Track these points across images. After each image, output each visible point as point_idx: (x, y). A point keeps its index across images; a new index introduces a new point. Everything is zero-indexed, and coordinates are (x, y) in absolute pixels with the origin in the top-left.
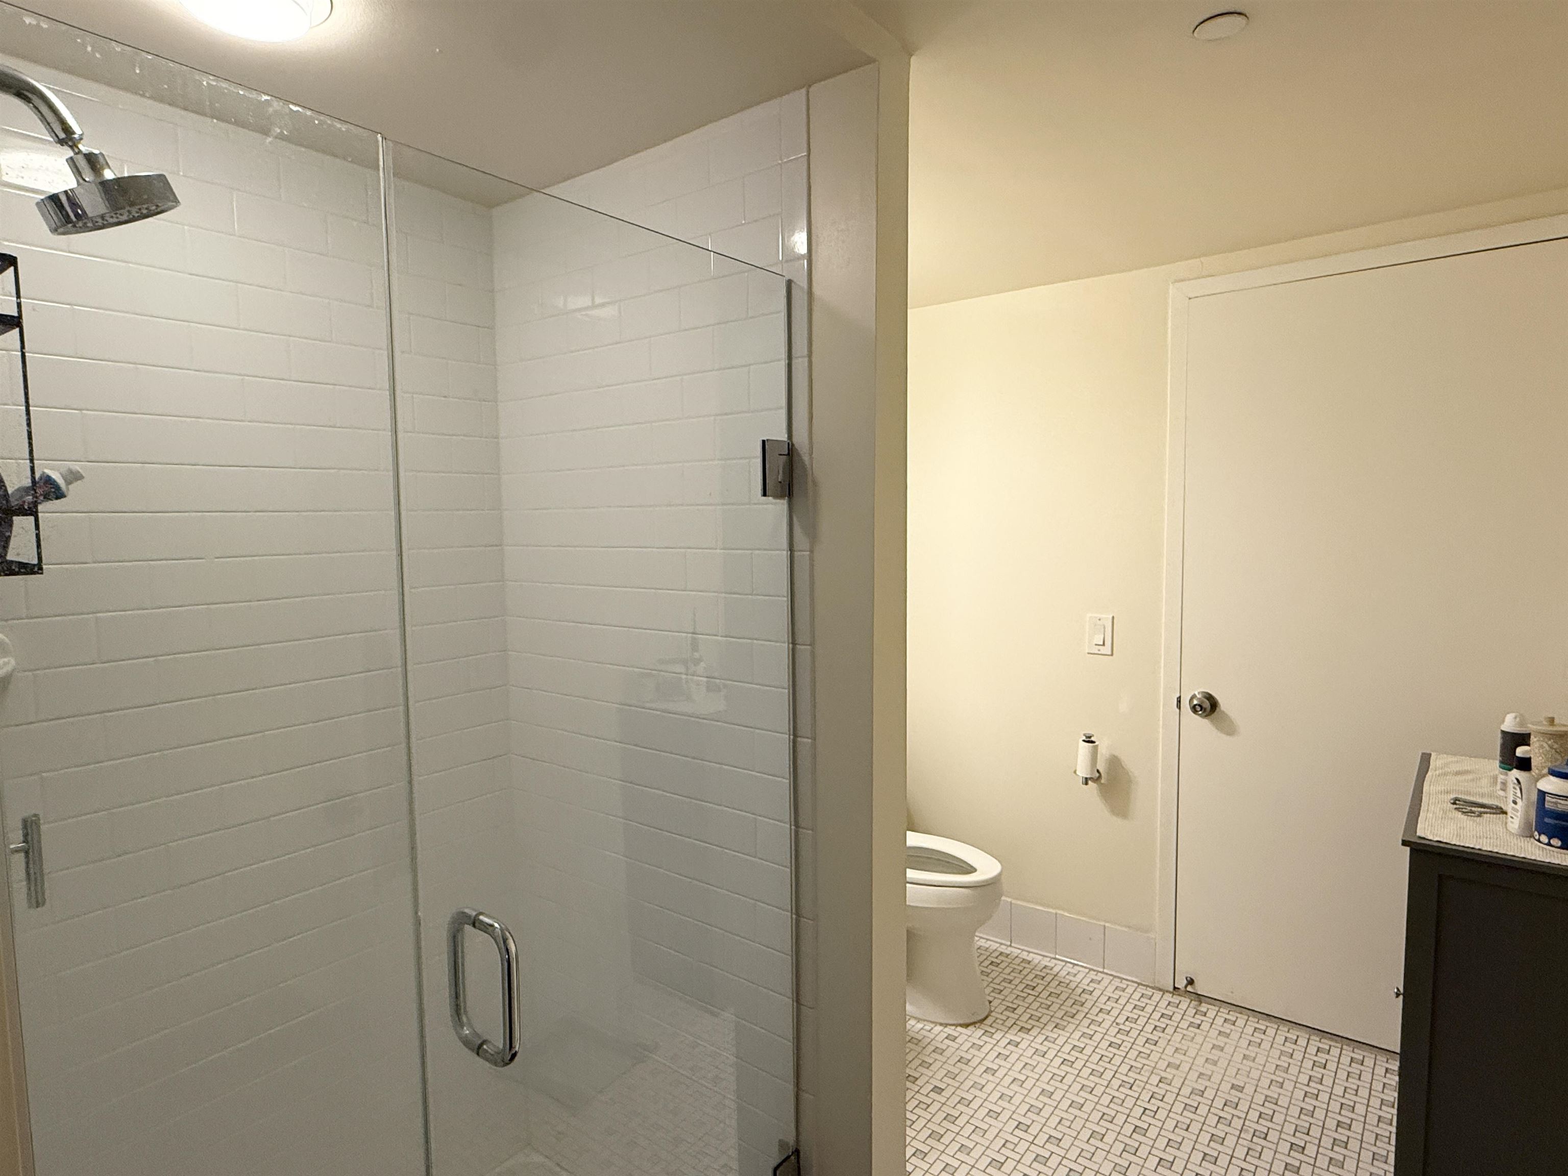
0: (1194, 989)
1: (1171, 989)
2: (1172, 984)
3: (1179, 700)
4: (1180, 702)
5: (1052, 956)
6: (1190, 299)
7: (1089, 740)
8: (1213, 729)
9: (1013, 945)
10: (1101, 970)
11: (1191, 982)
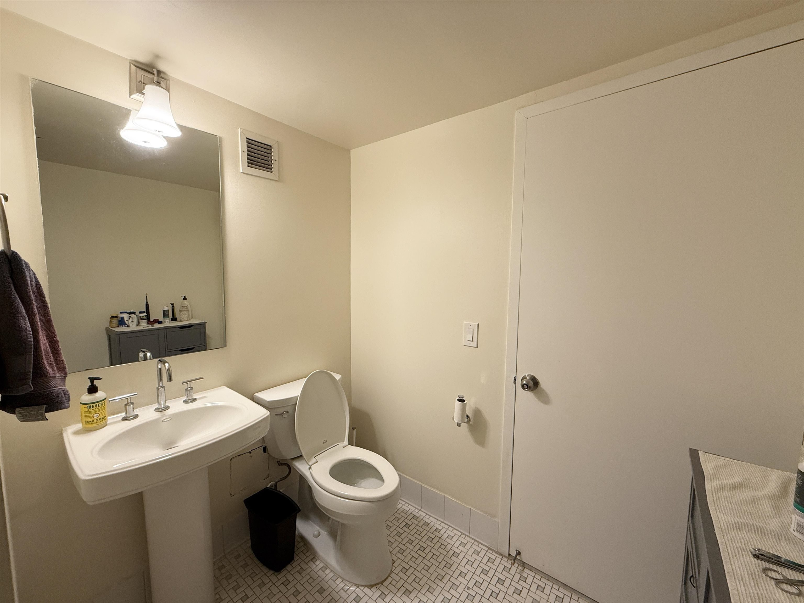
0: (521, 558)
1: (507, 555)
2: (508, 552)
3: (515, 379)
4: (516, 380)
5: (443, 521)
6: (527, 118)
7: (461, 400)
8: (536, 400)
9: (422, 510)
10: (468, 535)
11: (519, 553)
